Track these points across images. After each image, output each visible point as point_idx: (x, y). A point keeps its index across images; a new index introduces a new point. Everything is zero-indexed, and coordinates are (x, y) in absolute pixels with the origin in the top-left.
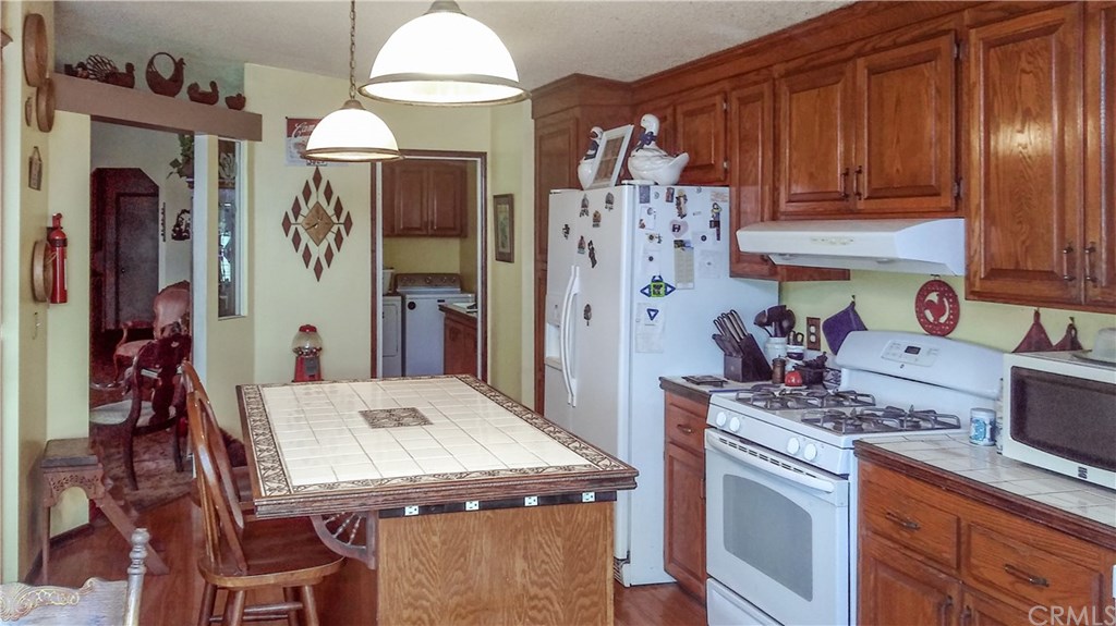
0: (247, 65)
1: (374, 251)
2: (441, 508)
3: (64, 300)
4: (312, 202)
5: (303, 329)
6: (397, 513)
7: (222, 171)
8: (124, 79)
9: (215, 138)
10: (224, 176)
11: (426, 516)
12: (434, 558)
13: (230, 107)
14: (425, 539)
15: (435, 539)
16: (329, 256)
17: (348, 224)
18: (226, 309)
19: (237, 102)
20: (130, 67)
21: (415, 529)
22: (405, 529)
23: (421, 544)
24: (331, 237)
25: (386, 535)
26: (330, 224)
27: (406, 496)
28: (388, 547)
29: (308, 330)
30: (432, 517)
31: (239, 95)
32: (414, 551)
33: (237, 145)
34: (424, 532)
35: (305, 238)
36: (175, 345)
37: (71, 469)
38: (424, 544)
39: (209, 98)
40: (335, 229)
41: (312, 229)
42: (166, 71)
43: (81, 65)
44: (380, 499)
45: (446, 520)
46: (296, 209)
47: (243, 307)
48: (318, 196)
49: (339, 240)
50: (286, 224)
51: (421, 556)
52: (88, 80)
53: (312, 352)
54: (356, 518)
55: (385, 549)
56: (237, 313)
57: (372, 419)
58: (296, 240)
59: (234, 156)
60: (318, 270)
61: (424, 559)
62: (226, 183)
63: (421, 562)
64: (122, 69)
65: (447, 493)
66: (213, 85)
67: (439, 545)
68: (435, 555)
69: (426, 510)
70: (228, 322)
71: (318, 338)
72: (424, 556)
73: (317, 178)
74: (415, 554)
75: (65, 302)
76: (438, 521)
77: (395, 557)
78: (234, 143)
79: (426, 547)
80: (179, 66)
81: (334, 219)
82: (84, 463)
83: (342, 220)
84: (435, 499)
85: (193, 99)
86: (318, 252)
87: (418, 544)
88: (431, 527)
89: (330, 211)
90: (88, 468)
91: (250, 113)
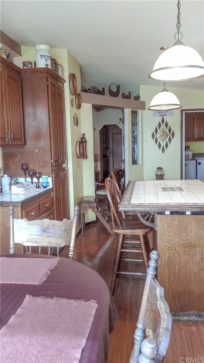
0: (140, 86)
1: (182, 143)
2: (177, 213)
3: (86, 158)
4: (161, 128)
5: (158, 168)
6: (162, 213)
7: (133, 120)
8: (102, 93)
9: (130, 110)
10: (133, 121)
11: (172, 215)
12: (176, 229)
13: (135, 99)
14: (173, 222)
15: (176, 223)
16: (167, 145)
17: (173, 135)
18: (134, 162)
19: (137, 98)
20: (103, 89)
21: (169, 219)
22: (166, 219)
23: (171, 224)
24: (167, 139)
25: (159, 220)
26: (167, 135)
27: (165, 208)
28: (160, 224)
29: (160, 169)
30: (175, 215)
31: (138, 96)
32: (169, 225)
33: (138, 112)
34: (172, 220)
35: (159, 140)
36: (121, 173)
37: (88, 203)
38: (172, 224)
39: (128, 97)
40: (169, 137)
41: (161, 137)
42: (114, 90)
43: (89, 89)
44: (156, 208)
45: (179, 217)
46: (156, 131)
47: (140, 162)
48: (163, 126)
49: (170, 140)
50: (153, 136)
51: (171, 227)
52: (91, 93)
53: (161, 175)
54: (151, 215)
55: (159, 224)
56: (138, 163)
57: (164, 189)
58: (156, 141)
59: (137, 115)
60: (163, 150)
61: (172, 229)
62: (134, 124)
63: (171, 229)
64: (101, 89)
65: (179, 208)
66: (129, 93)
67: (177, 225)
68: (176, 228)
69: (172, 213)
70: (135, 166)
71: (163, 171)
72: (172, 227)
73: (163, 120)
74: (169, 227)
75: (87, 158)
76: (177, 217)
77: (163, 227)
78: (137, 111)
79: (173, 225)
80: (118, 87)
81: (169, 134)
82: (91, 202)
83: (171, 134)
84: (175, 209)
85: (123, 98)
86: (163, 144)
87: (170, 224)
88: (174, 219)
89: (167, 131)
90: (93, 203)
91: (141, 101)
